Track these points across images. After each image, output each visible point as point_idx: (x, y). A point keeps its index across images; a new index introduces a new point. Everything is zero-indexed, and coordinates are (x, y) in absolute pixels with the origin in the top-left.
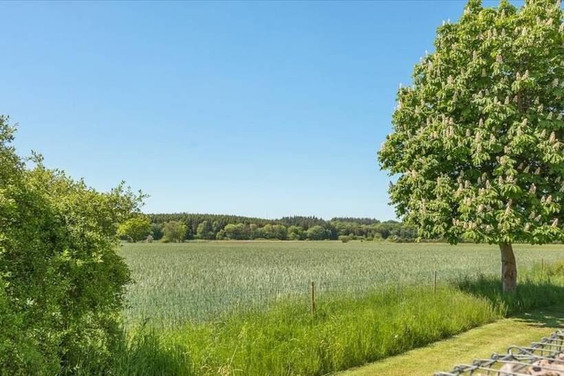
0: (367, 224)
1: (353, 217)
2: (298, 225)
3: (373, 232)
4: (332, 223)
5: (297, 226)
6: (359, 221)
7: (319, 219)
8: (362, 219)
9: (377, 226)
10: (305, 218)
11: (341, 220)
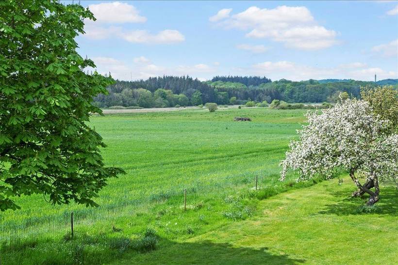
0: (255, 85)
1: (239, 76)
2: (168, 88)
3: (261, 95)
4: (212, 85)
5: (166, 89)
6: (245, 81)
7: (194, 79)
8: (250, 78)
9: (266, 87)
10: (177, 79)
11: (224, 80)
